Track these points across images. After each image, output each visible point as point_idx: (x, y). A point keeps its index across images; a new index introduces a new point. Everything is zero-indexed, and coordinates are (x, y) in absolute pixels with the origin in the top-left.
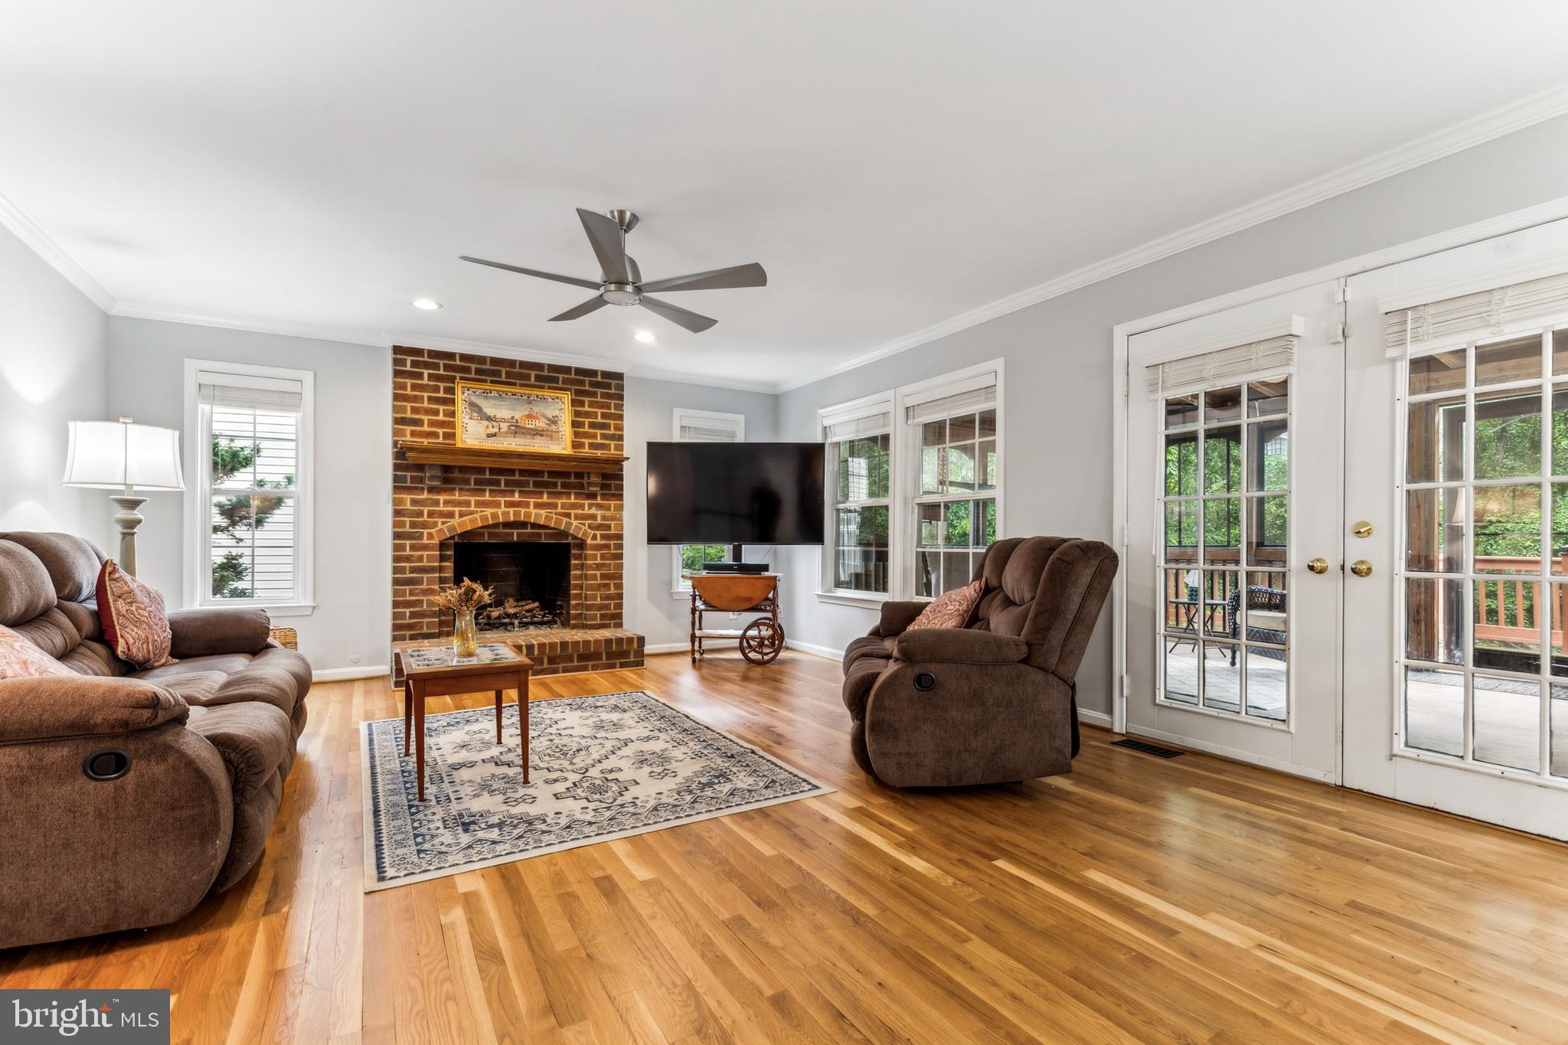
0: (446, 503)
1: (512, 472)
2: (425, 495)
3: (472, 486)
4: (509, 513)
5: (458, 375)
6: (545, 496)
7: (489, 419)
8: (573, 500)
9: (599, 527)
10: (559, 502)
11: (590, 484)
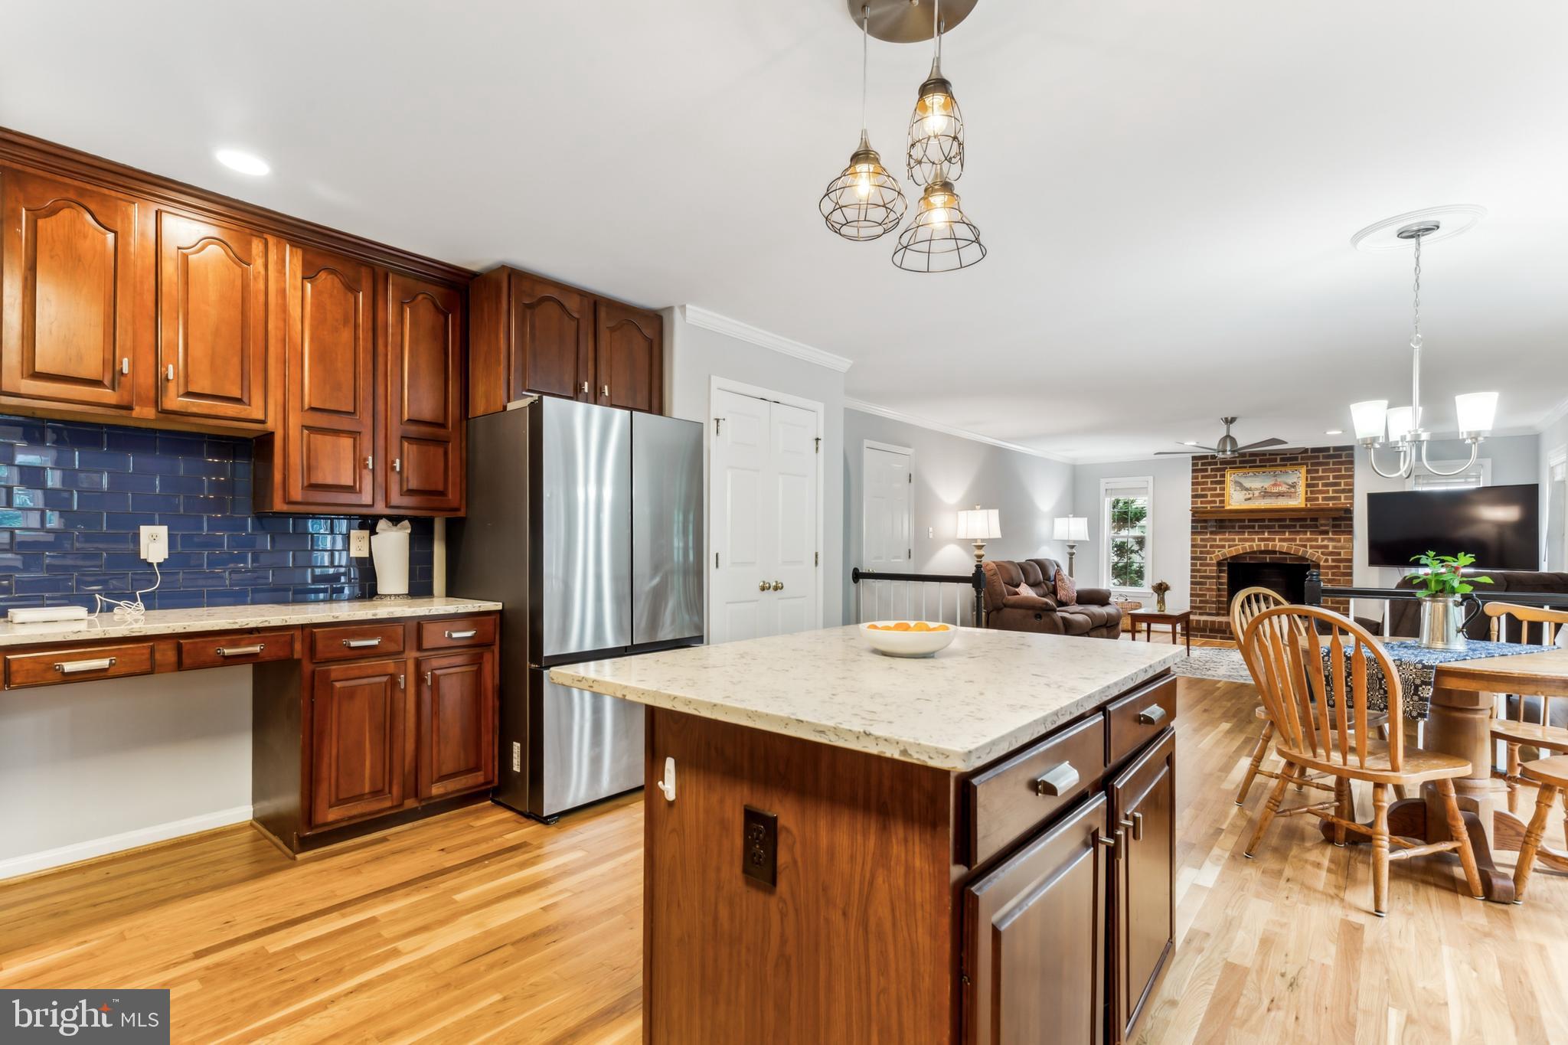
0: (1220, 540)
1: (1263, 520)
2: (1208, 536)
3: (1237, 530)
4: (1260, 545)
5: (1228, 466)
6: (1287, 534)
7: (1247, 489)
8: (1309, 535)
9: (1331, 553)
10: (1298, 537)
11: (1322, 525)
